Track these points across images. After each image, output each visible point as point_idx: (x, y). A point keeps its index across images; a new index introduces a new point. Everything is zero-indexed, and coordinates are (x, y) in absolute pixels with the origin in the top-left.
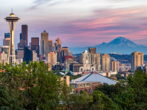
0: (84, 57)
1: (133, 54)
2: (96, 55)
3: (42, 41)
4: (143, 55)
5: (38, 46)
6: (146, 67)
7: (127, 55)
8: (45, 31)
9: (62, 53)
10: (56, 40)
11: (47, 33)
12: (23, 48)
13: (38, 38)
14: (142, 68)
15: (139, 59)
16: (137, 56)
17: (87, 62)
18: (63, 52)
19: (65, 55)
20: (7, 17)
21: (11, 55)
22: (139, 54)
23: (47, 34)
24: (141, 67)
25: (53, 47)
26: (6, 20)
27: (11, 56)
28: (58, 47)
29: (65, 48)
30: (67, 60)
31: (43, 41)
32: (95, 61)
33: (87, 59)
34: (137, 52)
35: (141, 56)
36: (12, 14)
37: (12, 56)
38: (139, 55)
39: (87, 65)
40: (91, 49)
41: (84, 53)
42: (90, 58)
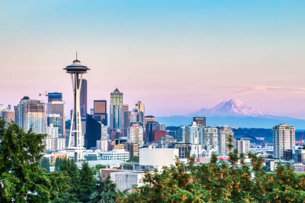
0: (191, 134)
1: (276, 128)
2: (211, 129)
3: (112, 107)
4: (294, 130)
5: (106, 114)
6: (301, 151)
7: (246, 129)
8: (117, 90)
9: (150, 126)
10: (137, 105)
11: (121, 92)
12: (85, 118)
13: (105, 101)
14: (294, 152)
15: (287, 137)
16: (283, 132)
17: (196, 141)
18: (151, 124)
19: (154, 128)
20: (68, 67)
21: (76, 129)
22: (287, 128)
23: (120, 95)
24: (292, 150)
25: (133, 116)
26: (66, 71)
27: (74, 131)
28: (140, 116)
29: (150, 118)
30: (163, 138)
31: (114, 106)
32: (209, 140)
33: (196, 136)
34: (283, 125)
35: (291, 132)
36: (77, 61)
37: (77, 131)
38: (287, 130)
39: (197, 147)
40: (197, 119)
41: (191, 126)
42: (202, 134)
